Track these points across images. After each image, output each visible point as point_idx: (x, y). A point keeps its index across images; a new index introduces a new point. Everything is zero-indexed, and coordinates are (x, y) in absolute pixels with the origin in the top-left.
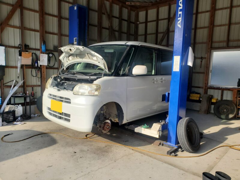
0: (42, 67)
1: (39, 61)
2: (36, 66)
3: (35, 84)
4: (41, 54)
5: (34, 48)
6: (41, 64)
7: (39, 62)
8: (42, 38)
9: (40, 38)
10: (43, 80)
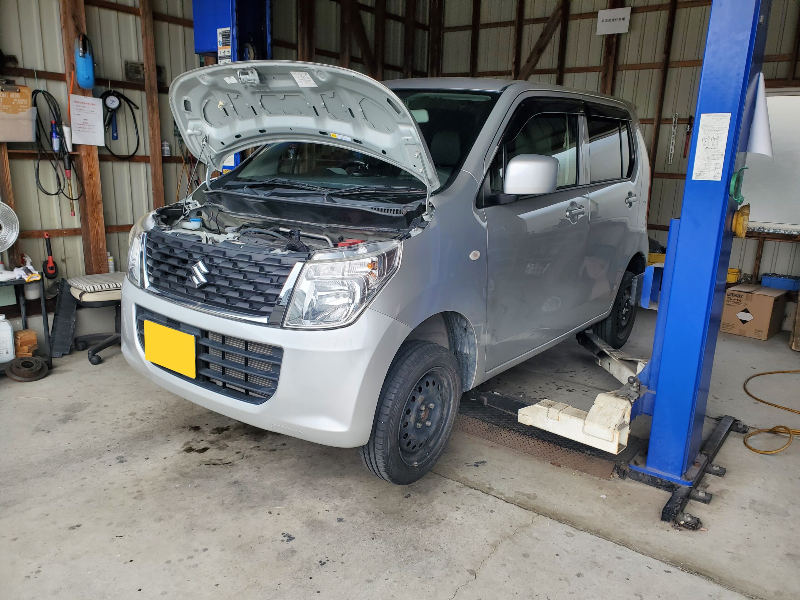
0: (83, 153)
1: (69, 125)
2: (56, 147)
3: (58, 226)
4: (74, 97)
5: (41, 68)
6: (76, 141)
7: (66, 129)
8: (71, 23)
9: (65, 26)
10: (89, 209)
